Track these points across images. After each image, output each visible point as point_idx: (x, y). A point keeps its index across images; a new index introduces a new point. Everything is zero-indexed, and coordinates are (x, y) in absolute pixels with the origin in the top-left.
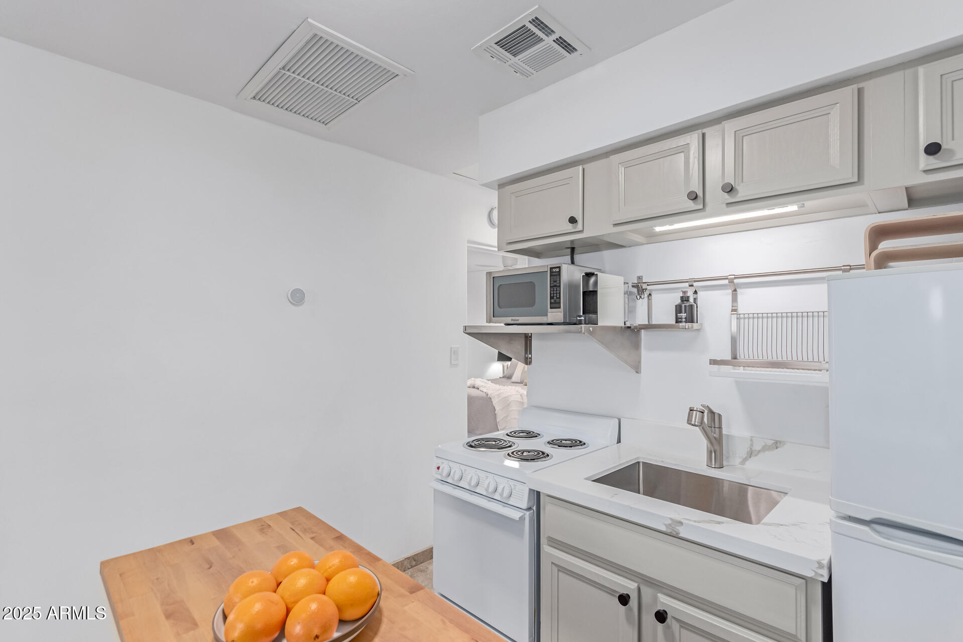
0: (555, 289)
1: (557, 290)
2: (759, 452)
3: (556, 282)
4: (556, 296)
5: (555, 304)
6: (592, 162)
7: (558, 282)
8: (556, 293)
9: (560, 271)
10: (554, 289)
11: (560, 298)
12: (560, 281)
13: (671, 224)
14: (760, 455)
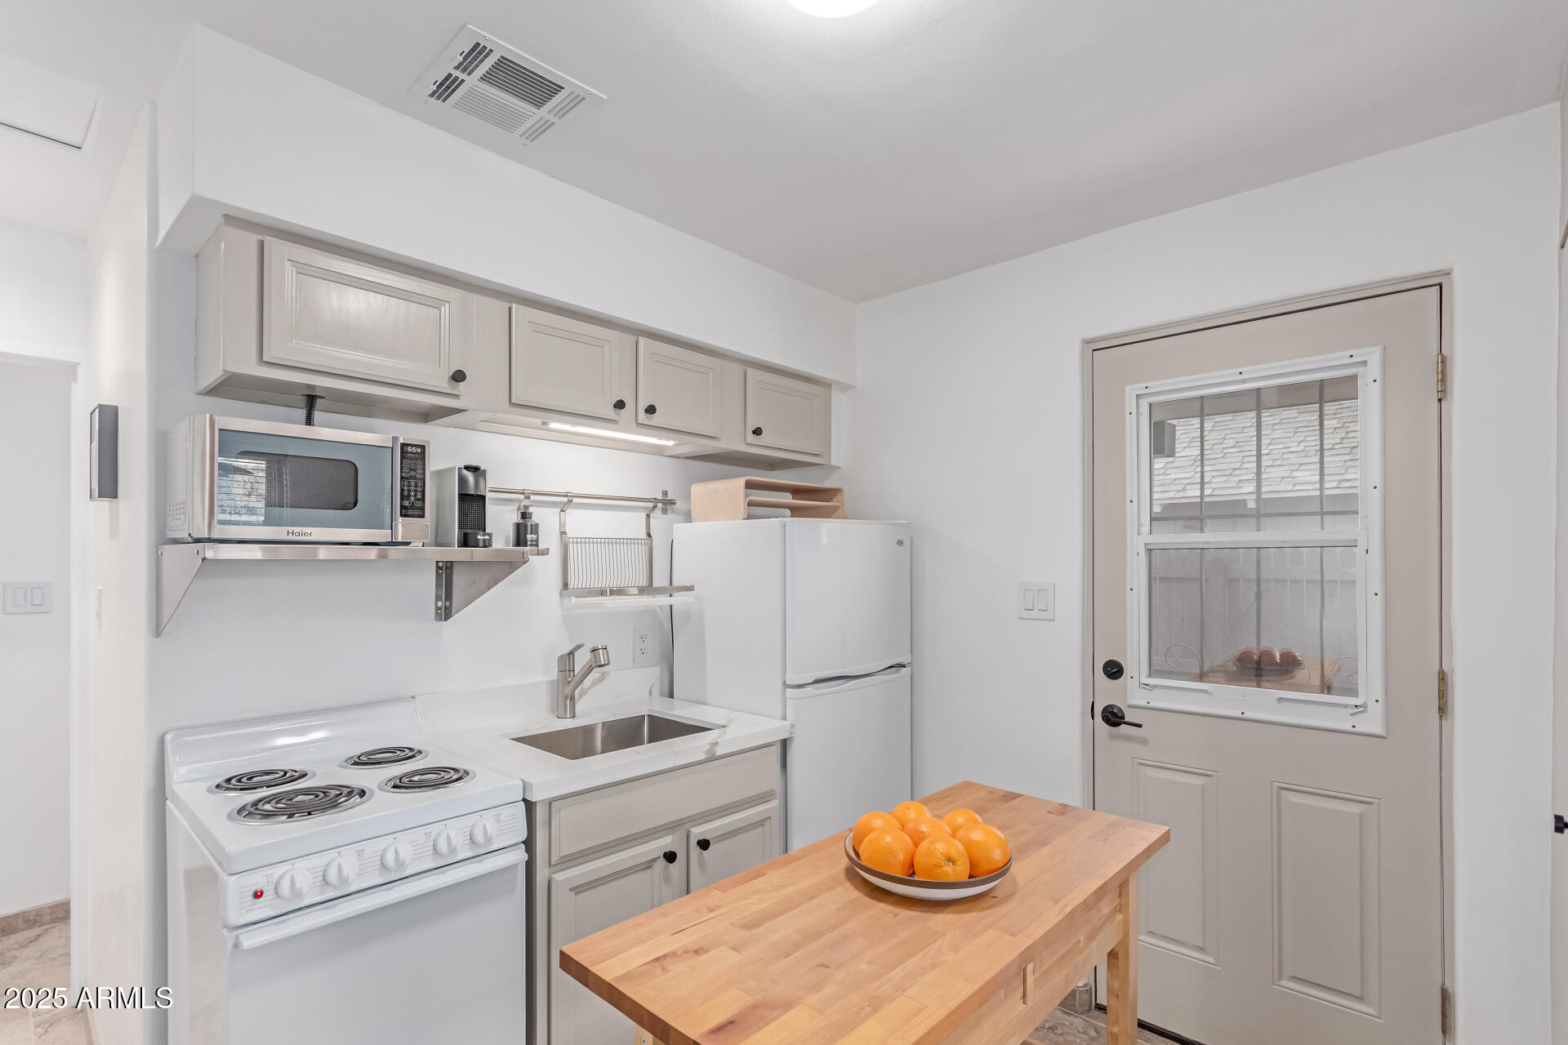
0: (413, 484)
1: (416, 486)
2: (589, 688)
3: (415, 470)
4: (415, 496)
5: (412, 507)
6: (493, 297)
7: (419, 471)
8: (416, 491)
9: (423, 453)
10: (409, 482)
11: (423, 499)
12: (424, 470)
13: (574, 424)
14: (590, 691)
